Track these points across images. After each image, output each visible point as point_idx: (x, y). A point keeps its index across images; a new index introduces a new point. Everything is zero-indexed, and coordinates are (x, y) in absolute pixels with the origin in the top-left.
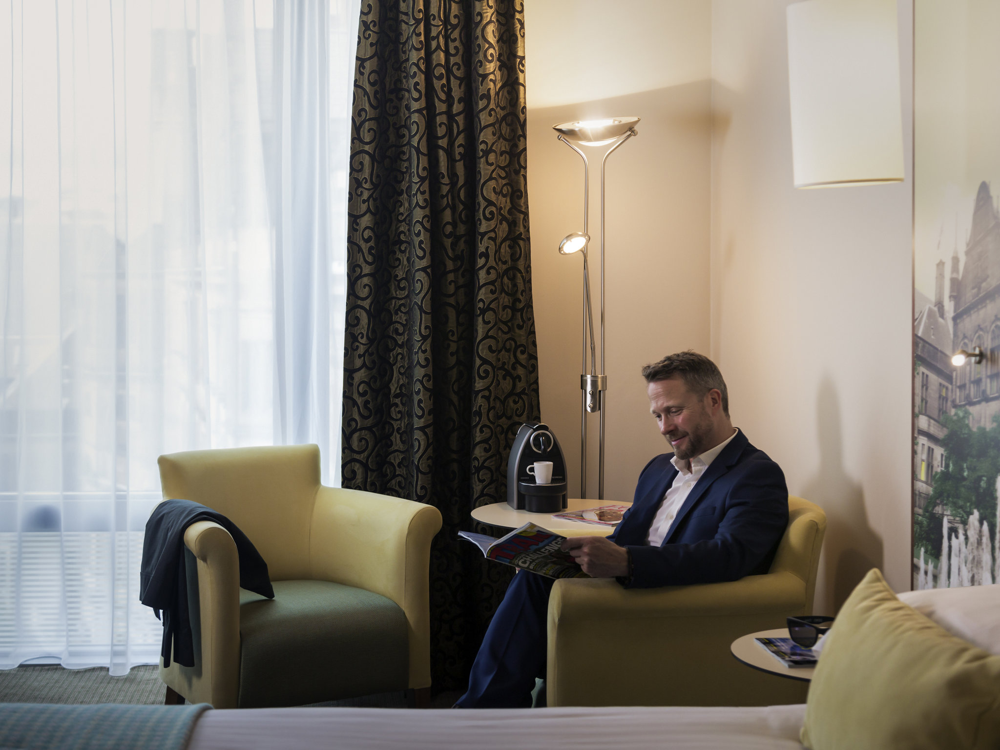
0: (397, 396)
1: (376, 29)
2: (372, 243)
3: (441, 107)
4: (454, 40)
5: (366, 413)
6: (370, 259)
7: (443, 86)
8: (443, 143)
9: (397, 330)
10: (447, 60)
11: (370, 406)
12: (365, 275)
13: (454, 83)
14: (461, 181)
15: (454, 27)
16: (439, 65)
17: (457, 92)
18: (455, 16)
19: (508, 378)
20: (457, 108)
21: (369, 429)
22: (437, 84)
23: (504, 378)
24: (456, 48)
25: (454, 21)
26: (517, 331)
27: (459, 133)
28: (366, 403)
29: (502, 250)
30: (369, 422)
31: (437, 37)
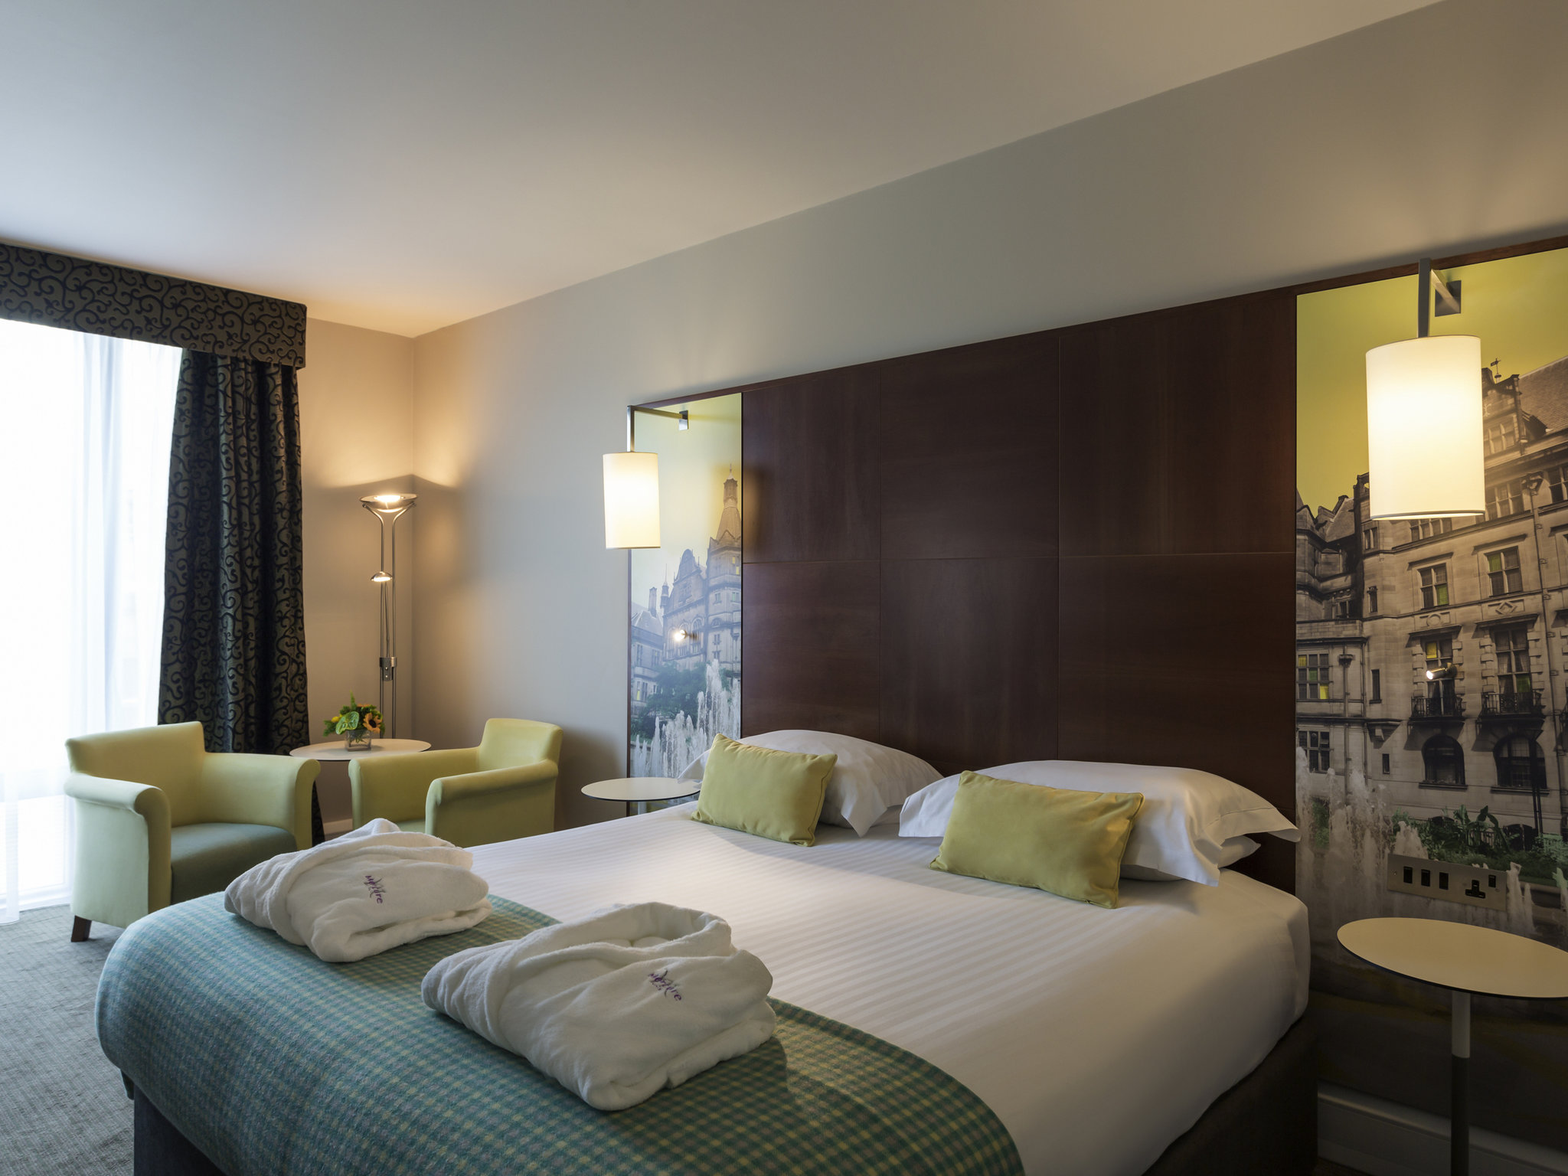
0: (200, 682)
1: (190, 415)
2: (186, 571)
3: (244, 476)
4: (253, 430)
5: (177, 695)
6: (183, 582)
7: (246, 461)
8: (246, 501)
9: (200, 634)
10: (248, 444)
11: (182, 690)
12: (180, 594)
13: (254, 461)
14: (258, 528)
15: (253, 421)
16: (244, 447)
17: (255, 466)
18: (254, 414)
20: (255, 477)
21: (180, 707)
22: (243, 460)
24: (255, 436)
25: (253, 417)
27: (256, 496)
28: (179, 688)
30: (180, 702)
31: (241, 427)
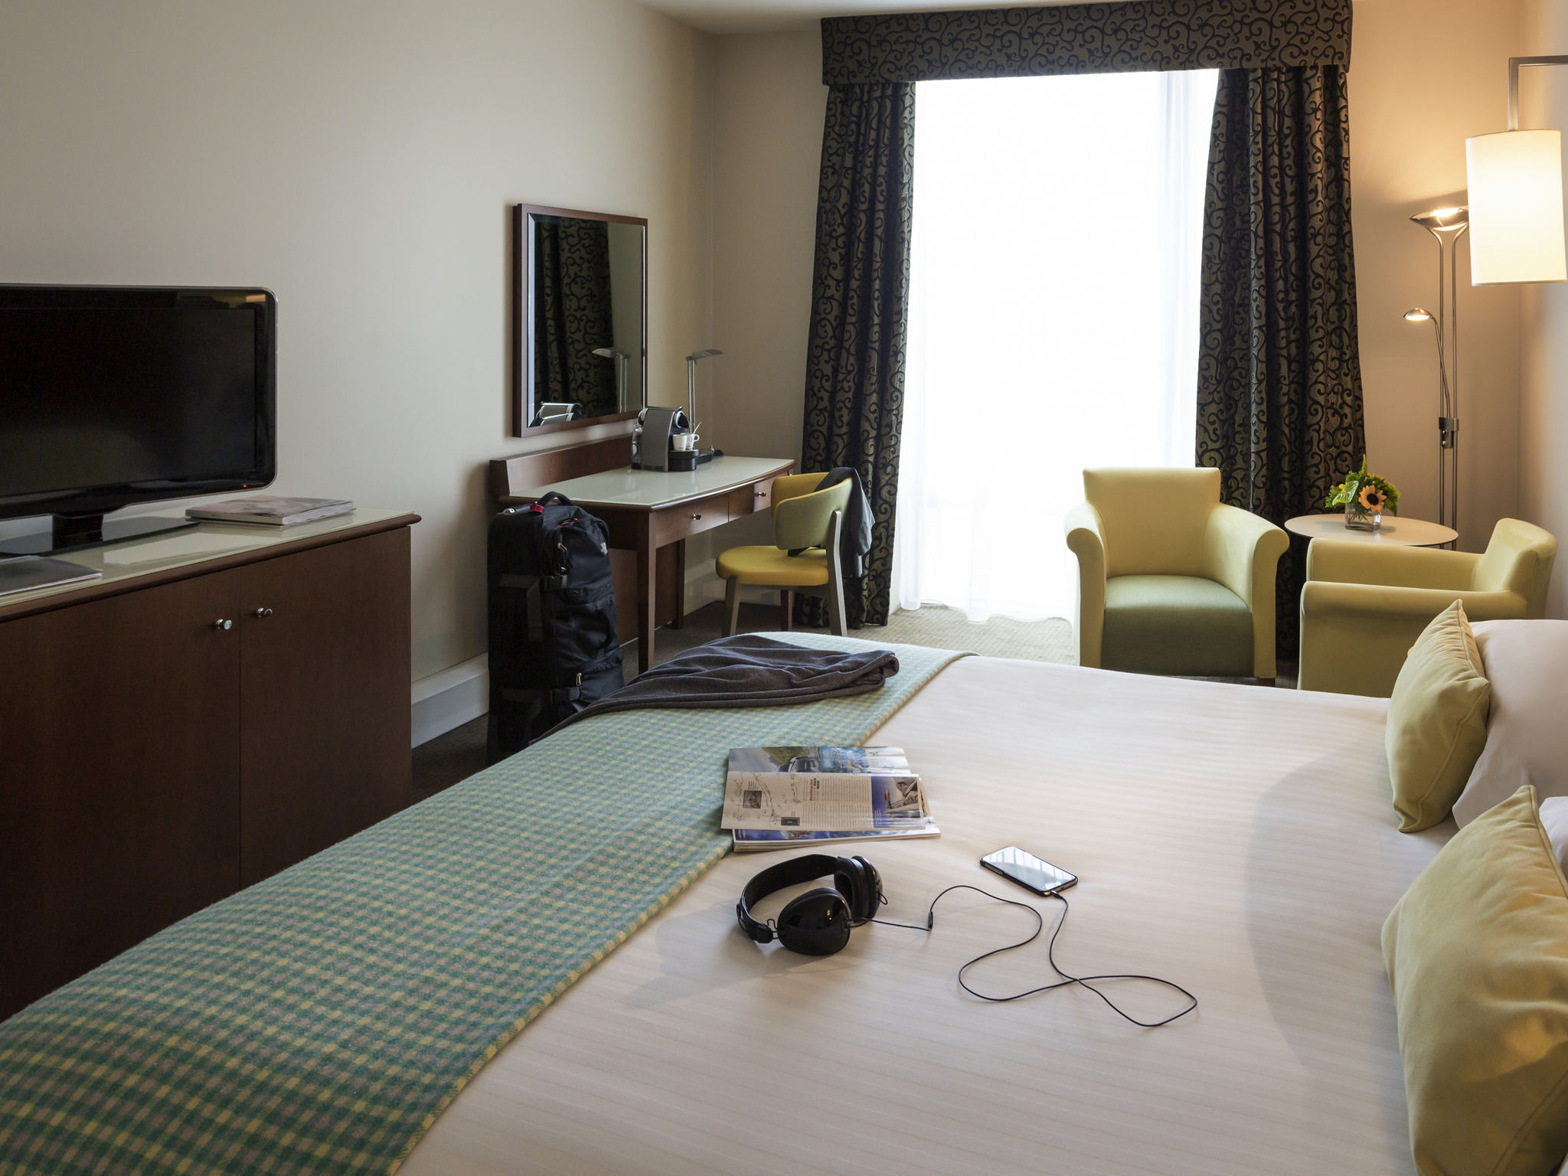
0: (1239, 426)
1: (1223, 139)
2: (1220, 306)
3: (1276, 200)
4: (1287, 147)
5: (1214, 437)
6: (1218, 318)
7: (1277, 183)
8: (1278, 228)
10: (1280, 162)
11: (1218, 432)
12: (1215, 330)
13: (1287, 181)
14: (1293, 257)
15: (1287, 136)
16: (1274, 166)
17: (1290, 187)
18: (1288, 128)
19: (1336, 415)
20: (1290, 200)
22: (1273, 182)
23: (1333, 415)
24: (1289, 153)
25: (1286, 131)
26: (1343, 377)
27: (1290, 221)
29: (1331, 313)
